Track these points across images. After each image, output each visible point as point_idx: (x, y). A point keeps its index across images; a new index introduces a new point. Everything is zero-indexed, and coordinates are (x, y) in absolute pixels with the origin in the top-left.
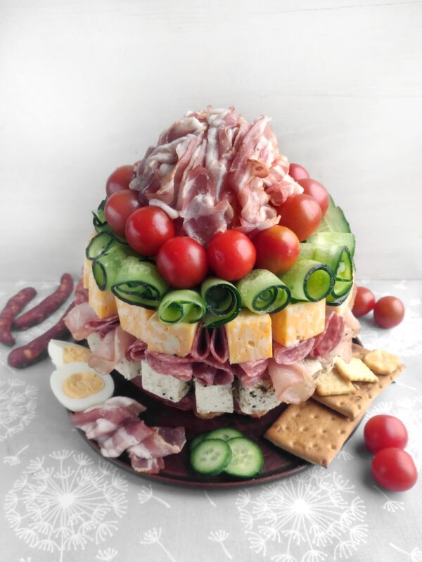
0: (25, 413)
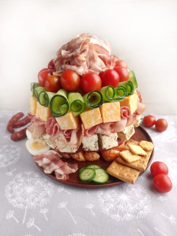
0: (16, 157)
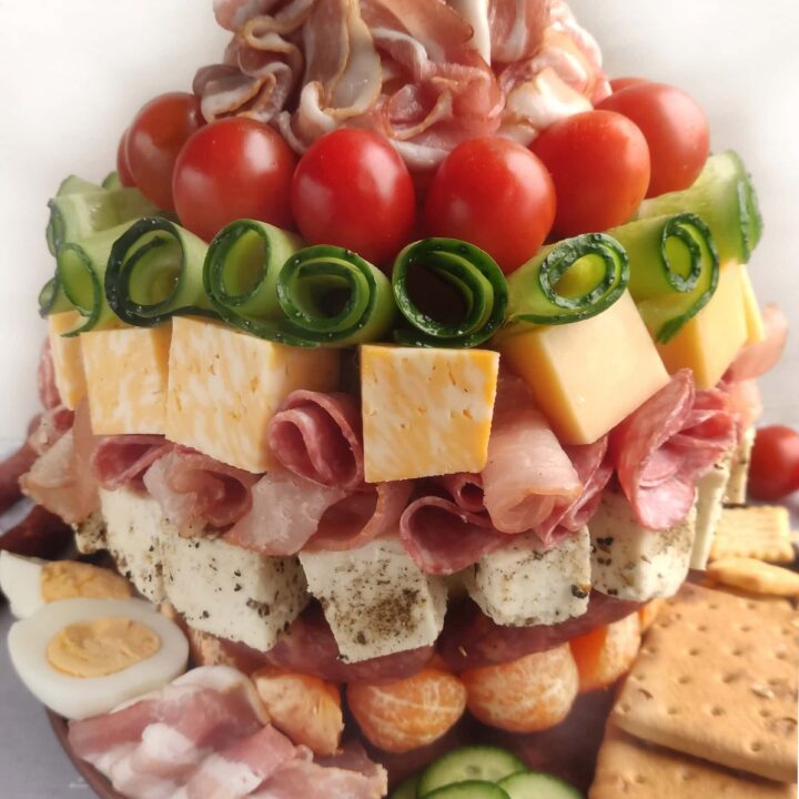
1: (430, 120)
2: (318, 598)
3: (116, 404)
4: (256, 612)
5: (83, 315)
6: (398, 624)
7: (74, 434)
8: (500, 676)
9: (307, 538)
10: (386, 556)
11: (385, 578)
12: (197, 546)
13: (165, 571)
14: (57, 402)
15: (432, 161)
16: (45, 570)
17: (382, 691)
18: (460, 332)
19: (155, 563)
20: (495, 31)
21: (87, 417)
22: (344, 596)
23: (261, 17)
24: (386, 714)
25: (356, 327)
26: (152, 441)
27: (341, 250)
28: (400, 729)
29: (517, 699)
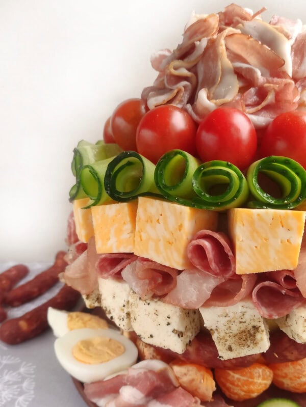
1: (264, 104)
2: (209, 329)
3: (109, 239)
4: (177, 335)
5: (91, 199)
6: (249, 342)
7: (88, 253)
8: (291, 367)
9: (204, 301)
10: (244, 310)
11: (243, 320)
12: (149, 304)
13: (132, 316)
14: (77, 240)
15: (264, 124)
16: (69, 316)
17: (234, 373)
18: (286, 202)
19: (125, 313)
20: (294, 63)
21: (94, 245)
22: (222, 328)
23: (177, 61)
24: (236, 383)
25: (233, 199)
26: (125, 256)
27: (225, 162)
28: (242, 390)
29: (299, 378)
